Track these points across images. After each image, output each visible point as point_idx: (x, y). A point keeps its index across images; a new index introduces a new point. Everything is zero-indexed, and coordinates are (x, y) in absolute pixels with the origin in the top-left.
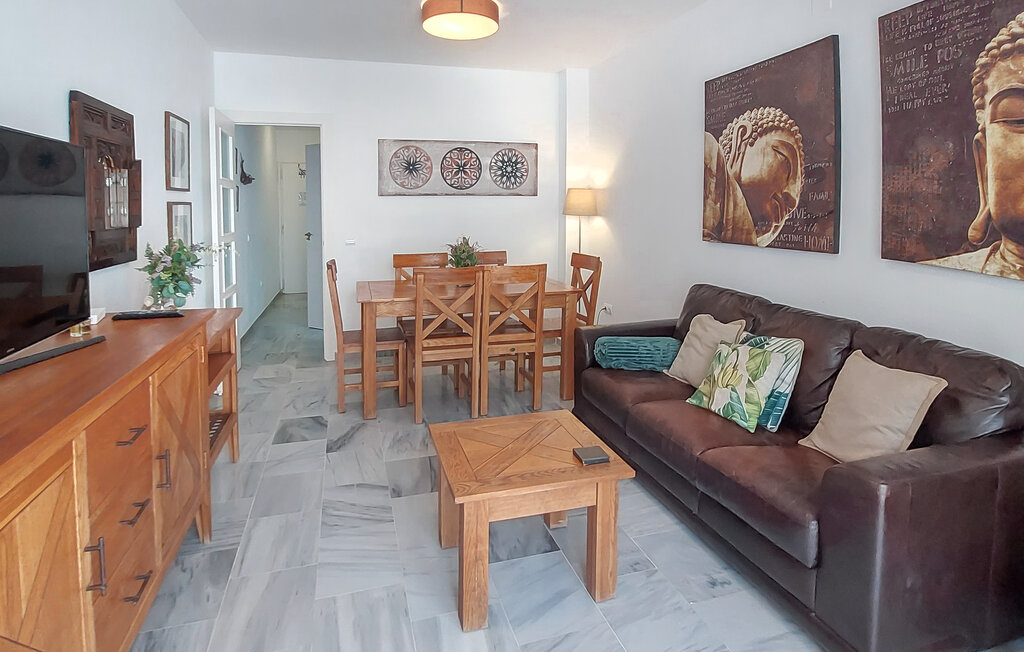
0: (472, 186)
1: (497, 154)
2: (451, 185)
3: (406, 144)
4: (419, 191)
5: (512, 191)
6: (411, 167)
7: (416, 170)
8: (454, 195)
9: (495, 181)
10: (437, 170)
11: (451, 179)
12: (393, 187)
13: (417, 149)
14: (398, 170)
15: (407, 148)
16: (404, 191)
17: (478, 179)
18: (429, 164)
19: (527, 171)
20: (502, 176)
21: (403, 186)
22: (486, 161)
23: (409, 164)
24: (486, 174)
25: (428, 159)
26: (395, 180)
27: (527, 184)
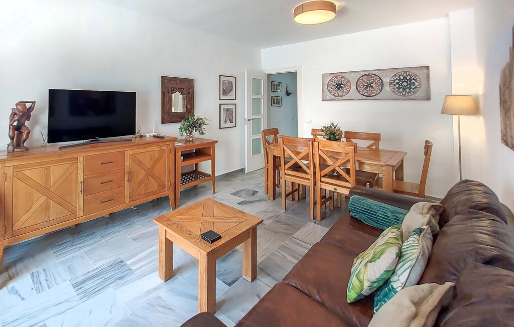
0: (376, 95)
1: (395, 75)
2: (363, 95)
3: (336, 75)
4: (343, 98)
5: (408, 97)
6: (339, 86)
7: (341, 87)
8: (364, 100)
9: (394, 91)
10: (353, 87)
11: (363, 91)
12: (329, 96)
13: (342, 77)
14: (332, 88)
15: (337, 76)
16: (335, 98)
17: (381, 91)
18: (349, 84)
19: (419, 84)
20: (399, 88)
21: (335, 96)
22: (386, 80)
23: (337, 84)
24: (387, 88)
25: (349, 81)
26: (330, 92)
27: (421, 93)
